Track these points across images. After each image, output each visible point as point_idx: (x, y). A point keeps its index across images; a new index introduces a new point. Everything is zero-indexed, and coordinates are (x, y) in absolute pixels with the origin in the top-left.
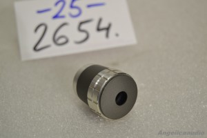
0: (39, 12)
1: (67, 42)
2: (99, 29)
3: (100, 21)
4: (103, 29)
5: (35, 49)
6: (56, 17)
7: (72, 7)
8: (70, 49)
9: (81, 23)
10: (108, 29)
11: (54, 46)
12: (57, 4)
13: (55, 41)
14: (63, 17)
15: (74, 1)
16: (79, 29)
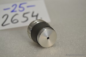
0: (5, 9)
1: (18, 22)
2: (33, 16)
3: (33, 13)
4: (34, 16)
5: (2, 25)
6: (13, 11)
7: (20, 7)
8: (19, 25)
9: (24, 14)
10: (37, 16)
11: (11, 24)
12: (13, 6)
13: (12, 21)
14: (16, 11)
15: (21, 5)
16: (24, 16)
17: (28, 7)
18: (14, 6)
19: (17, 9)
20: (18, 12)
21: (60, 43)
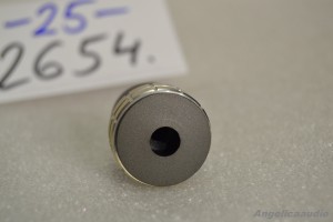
0: (10, 25)
1: (60, 72)
2: (118, 50)
3: (120, 38)
6: (40, 32)
7: (68, 14)
8: (67, 84)
9: (85, 42)
10: (134, 50)
12: (41, 11)
13: (38, 71)
14: (52, 32)
15: (71, 6)
16: (83, 51)
17: (101, 14)
18: (47, 14)
19: (59, 22)
20: (61, 36)
21: (222, 155)
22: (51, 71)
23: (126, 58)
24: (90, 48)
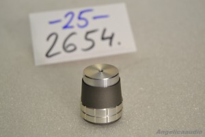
0: (51, 23)
1: (75, 49)
2: (103, 38)
3: (104, 31)
4: (107, 38)
5: (47, 55)
6: (66, 27)
7: (80, 18)
8: (78, 55)
9: (88, 33)
10: (111, 38)
11: (63, 53)
12: (66, 16)
13: (65, 48)
14: (72, 27)
15: (81, 13)
16: (86, 38)
17: (95, 18)
18: (70, 16)
19: (75, 22)
20: (76, 29)
22: (71, 48)
23: (107, 42)
24: (90, 36)
